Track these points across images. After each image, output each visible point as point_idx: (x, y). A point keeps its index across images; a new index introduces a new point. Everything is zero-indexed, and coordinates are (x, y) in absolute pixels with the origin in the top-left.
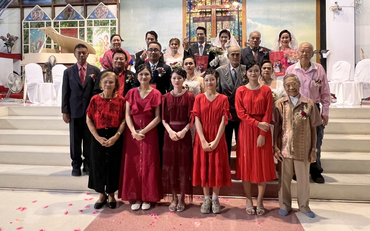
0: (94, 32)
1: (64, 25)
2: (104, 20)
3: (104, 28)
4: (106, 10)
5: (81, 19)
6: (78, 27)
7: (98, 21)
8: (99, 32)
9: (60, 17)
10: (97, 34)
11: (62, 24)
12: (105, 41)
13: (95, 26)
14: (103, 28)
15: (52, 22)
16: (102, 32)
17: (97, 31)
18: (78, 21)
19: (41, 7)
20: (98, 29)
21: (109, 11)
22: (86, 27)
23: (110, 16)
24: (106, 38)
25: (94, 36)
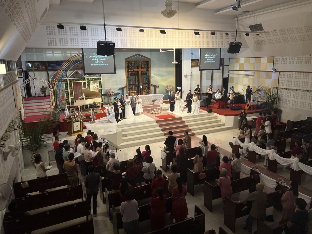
0: (91, 83)
2: (95, 78)
3: (95, 81)
7: (92, 78)
8: (93, 84)
9: (72, 77)
10: (92, 84)
11: (73, 80)
12: (96, 88)
13: (91, 81)
15: (68, 79)
16: (95, 83)
17: (92, 83)
18: (82, 78)
22: (86, 81)
23: (98, 76)
24: (97, 86)
25: (91, 85)
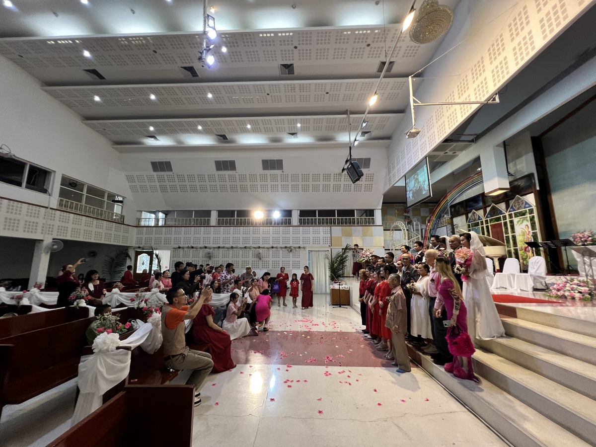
0: (515, 223)
2: (522, 211)
3: (524, 218)
5: (503, 214)
6: (502, 221)
7: (517, 212)
8: (519, 223)
9: (489, 216)
10: (518, 225)
11: (491, 221)
12: (526, 230)
13: (515, 218)
14: (522, 218)
15: (484, 220)
16: (522, 222)
17: (518, 222)
18: (501, 216)
19: (476, 210)
20: (519, 220)
21: (526, 201)
22: (508, 220)
23: (527, 206)
24: (527, 228)
25: (516, 227)
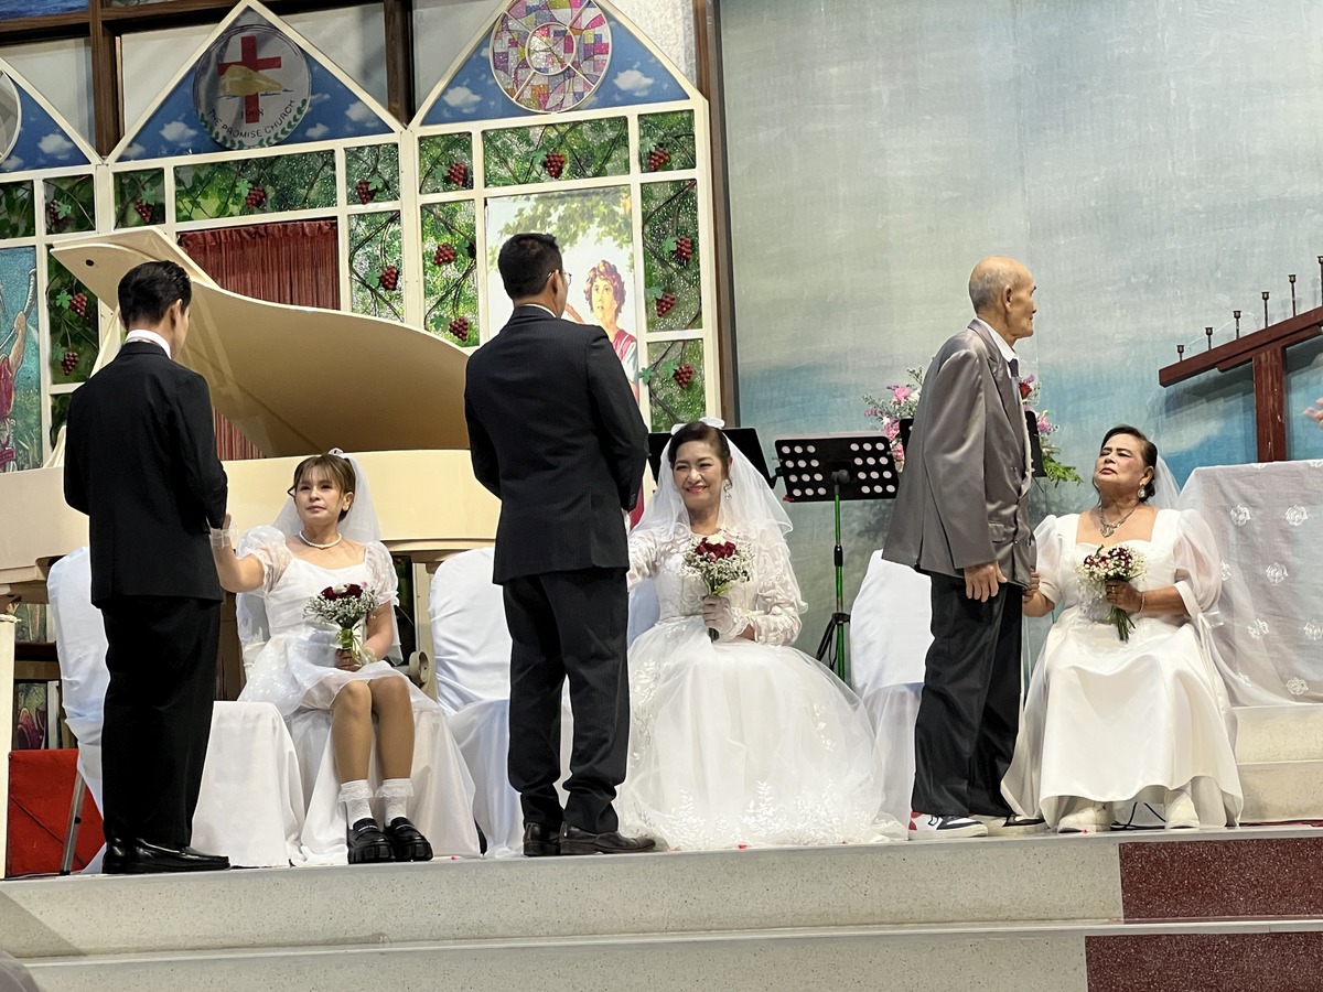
0: (489, 239)
1: (212, 203)
2: (575, 124)
3: (585, 193)
4: (597, 22)
5: (361, 130)
6: (343, 210)
7: (522, 133)
11: (194, 186)
13: (493, 191)
14: (570, 193)
15: (103, 172)
16: (567, 238)
18: (339, 146)
20: (528, 212)
21: (619, 30)
22: (410, 199)
24: (601, 293)
